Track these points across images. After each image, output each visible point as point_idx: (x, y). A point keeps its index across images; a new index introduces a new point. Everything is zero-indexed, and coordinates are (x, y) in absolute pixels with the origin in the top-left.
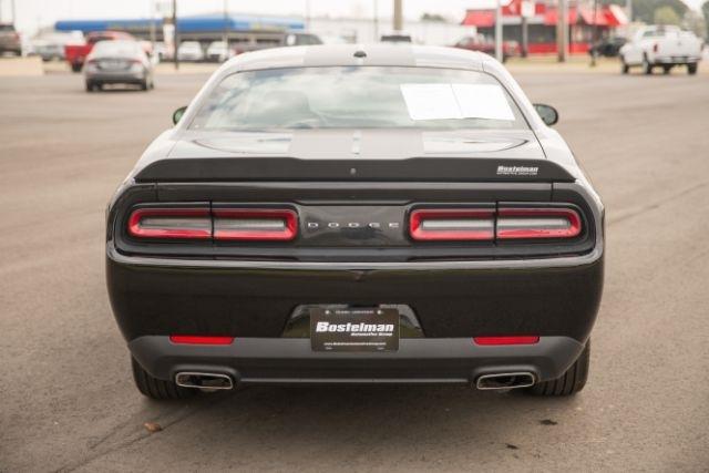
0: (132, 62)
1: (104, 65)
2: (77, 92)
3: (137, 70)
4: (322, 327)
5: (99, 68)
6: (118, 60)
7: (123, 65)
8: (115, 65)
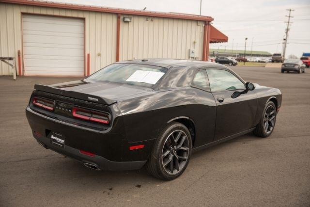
0: (295, 65)
1: (286, 65)
2: (278, 73)
3: (297, 67)
4: (52, 137)
5: (285, 66)
6: (291, 64)
7: (292, 66)
8: (290, 65)
